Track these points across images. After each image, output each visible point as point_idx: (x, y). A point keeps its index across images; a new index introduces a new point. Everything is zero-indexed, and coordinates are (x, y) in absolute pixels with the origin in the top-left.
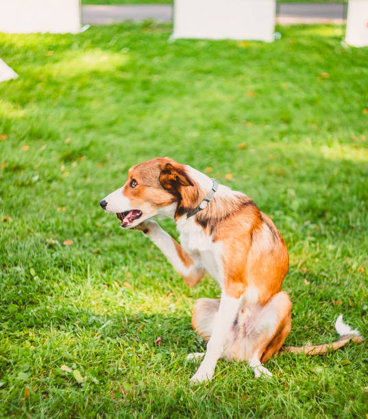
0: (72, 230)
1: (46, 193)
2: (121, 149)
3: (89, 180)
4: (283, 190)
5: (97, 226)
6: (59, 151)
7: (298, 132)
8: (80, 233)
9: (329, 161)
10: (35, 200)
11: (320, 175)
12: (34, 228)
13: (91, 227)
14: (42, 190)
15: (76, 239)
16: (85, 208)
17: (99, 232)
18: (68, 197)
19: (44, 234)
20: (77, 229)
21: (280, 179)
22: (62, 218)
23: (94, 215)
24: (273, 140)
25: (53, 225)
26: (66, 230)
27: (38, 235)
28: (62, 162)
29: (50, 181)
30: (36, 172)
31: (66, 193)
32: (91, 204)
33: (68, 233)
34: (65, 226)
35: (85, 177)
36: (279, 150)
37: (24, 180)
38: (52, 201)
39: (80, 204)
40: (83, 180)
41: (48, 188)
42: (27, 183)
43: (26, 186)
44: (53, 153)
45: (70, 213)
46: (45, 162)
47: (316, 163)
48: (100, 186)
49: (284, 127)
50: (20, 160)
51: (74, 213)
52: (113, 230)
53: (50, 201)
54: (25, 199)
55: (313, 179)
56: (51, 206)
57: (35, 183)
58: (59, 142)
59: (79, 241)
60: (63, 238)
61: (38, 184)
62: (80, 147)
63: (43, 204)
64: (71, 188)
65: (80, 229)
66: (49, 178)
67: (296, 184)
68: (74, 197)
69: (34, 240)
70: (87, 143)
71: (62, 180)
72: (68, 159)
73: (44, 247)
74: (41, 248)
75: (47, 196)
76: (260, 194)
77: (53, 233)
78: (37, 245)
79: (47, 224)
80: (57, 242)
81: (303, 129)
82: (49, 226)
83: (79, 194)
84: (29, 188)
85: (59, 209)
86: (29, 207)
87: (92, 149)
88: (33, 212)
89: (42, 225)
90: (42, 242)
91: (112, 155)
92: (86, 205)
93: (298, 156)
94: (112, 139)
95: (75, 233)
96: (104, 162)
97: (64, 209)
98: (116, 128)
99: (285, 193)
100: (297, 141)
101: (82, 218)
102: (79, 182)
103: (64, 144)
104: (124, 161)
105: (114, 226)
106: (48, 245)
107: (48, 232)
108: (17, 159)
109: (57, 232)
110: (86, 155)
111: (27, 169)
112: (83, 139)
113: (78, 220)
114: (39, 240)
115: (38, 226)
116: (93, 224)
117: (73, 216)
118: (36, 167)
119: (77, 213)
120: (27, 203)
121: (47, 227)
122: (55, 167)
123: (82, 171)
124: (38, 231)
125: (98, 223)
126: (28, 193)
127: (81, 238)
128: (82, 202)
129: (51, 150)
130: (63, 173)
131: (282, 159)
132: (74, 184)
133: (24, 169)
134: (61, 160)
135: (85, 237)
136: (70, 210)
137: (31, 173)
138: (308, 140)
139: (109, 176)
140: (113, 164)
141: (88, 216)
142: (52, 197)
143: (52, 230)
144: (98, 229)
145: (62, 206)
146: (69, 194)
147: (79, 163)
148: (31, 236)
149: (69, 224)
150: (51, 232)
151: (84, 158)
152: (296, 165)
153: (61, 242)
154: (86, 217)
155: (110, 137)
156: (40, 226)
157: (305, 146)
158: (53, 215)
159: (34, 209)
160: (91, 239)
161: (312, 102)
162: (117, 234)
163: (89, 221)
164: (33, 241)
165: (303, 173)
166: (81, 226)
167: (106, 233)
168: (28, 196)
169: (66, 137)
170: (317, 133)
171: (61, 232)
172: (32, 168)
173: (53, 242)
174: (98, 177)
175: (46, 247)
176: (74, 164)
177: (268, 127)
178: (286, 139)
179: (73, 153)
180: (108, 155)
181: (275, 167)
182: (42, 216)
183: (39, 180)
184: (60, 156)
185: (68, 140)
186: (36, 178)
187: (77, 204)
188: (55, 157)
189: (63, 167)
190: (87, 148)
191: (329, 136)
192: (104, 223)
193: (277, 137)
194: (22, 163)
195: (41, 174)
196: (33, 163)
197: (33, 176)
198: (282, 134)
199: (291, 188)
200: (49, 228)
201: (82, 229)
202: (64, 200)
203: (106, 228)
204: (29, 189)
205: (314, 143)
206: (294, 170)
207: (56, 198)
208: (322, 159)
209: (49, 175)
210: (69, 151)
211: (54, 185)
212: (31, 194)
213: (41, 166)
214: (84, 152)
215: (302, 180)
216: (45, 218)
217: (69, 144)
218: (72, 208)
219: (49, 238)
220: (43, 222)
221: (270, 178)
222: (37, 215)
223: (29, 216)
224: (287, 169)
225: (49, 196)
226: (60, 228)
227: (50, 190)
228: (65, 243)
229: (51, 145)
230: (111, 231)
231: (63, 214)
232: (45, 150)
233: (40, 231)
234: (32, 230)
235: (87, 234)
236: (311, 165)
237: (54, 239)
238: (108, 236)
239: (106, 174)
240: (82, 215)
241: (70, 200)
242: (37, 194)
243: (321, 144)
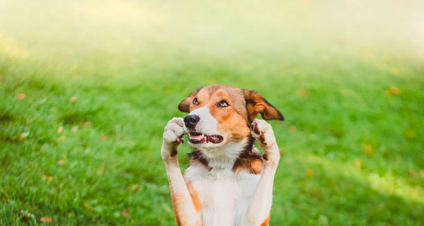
0: (54, 206)
1: (33, 154)
2: (134, 122)
3: (87, 151)
4: (314, 214)
5: (84, 208)
6: (61, 109)
7: (348, 151)
8: (63, 212)
9: (376, 194)
10: (18, 161)
11: (363, 209)
12: (9, 193)
13: (77, 207)
14: (30, 150)
15: (56, 218)
16: (76, 183)
17: (86, 216)
18: (58, 166)
19: (20, 203)
20: (61, 207)
21: (314, 201)
22: (45, 189)
23: (84, 194)
24: (316, 153)
25: (33, 195)
26: (47, 204)
27: (12, 202)
28: (61, 123)
29: (41, 143)
30: (27, 128)
31: (57, 160)
32: (84, 180)
33: (48, 208)
34: (47, 200)
35: (85, 146)
36: (320, 166)
37: (12, 134)
38: (39, 166)
39: (70, 177)
40: (81, 149)
41: (37, 150)
42: (14, 138)
43: (12, 142)
44: (53, 110)
45: (56, 186)
46: (41, 119)
47: (360, 191)
48: (101, 161)
49: (332, 141)
50: (13, 108)
51: (61, 186)
52: (103, 216)
53: (36, 165)
54: (7, 156)
55: (350, 210)
56: (36, 171)
57: (24, 140)
58: (63, 98)
59: (59, 220)
60: (41, 213)
61: (27, 142)
62: (87, 109)
63: (26, 167)
64: (64, 155)
65: (64, 207)
66: (41, 138)
67: (331, 211)
68: (65, 167)
69: (6, 207)
70: (95, 107)
71: (55, 144)
72: (69, 120)
73: (16, 219)
74: (12, 219)
75: (34, 159)
76: (286, 213)
77: (31, 205)
78: (8, 214)
79: (27, 192)
80: (33, 216)
81: (355, 148)
82: (28, 194)
83: (72, 165)
84: (14, 145)
85: (44, 178)
86: (9, 167)
87: (100, 115)
88: (13, 174)
89: (21, 192)
90: (15, 212)
91: (122, 128)
92: (78, 180)
93: (341, 178)
94: (126, 109)
95: (57, 211)
96: (111, 133)
97: (51, 179)
98: (133, 97)
99: (316, 218)
100: (344, 161)
101: (70, 195)
102: (75, 151)
103: (67, 102)
104: (135, 138)
105: (105, 212)
106: (21, 217)
107: (25, 201)
108: (8, 107)
109: (36, 204)
110: (91, 120)
111: (18, 122)
112: (93, 101)
113: (63, 195)
114: (13, 209)
115: (15, 192)
116: (81, 205)
117: (59, 190)
118: (29, 121)
119: (64, 187)
120: (8, 162)
121: (25, 195)
122: (52, 126)
123: (82, 138)
124: (13, 199)
125: (87, 204)
126: (12, 150)
127: (62, 218)
128: (73, 176)
129: (51, 106)
130: (59, 136)
131: (322, 178)
132: (69, 152)
133: (14, 121)
134: (60, 120)
135: (67, 218)
136: (57, 181)
137: (21, 128)
138: (358, 162)
139: (113, 152)
140: (122, 139)
141: (77, 194)
142: (40, 161)
143: (31, 200)
144: (85, 212)
145: (50, 175)
146: (61, 162)
147: (80, 128)
148: (3, 202)
149: (52, 198)
150: (28, 203)
151: (88, 124)
152: (336, 189)
153: (38, 218)
154: (74, 193)
155: (125, 106)
156: (17, 192)
157: (352, 170)
158: (35, 183)
159: (15, 171)
160: (75, 221)
161: (373, 119)
162: (106, 222)
163: (76, 200)
164: (4, 209)
165: (342, 200)
166: (66, 204)
167: (94, 220)
168: (11, 154)
169: (73, 94)
170: (369, 156)
171: (41, 206)
172: (23, 122)
173: (29, 215)
174: (99, 150)
175: (18, 219)
176: (75, 129)
177: (314, 137)
178: (331, 155)
179: (77, 115)
180: (118, 127)
181: (310, 186)
182: (22, 182)
183: (28, 138)
184: (60, 115)
185: (74, 99)
186: (25, 135)
187: (67, 176)
188: (54, 115)
189: (60, 129)
190: (94, 113)
191: (383, 163)
192: (94, 206)
193: (321, 150)
194: (13, 113)
195: (33, 132)
196: (26, 116)
197: (23, 131)
198: (329, 149)
199: (325, 214)
200: (27, 198)
201: (67, 208)
202: (53, 167)
203: (94, 212)
204: (14, 146)
205: (363, 168)
206: (333, 193)
207: (44, 164)
208: (368, 189)
209: (41, 135)
210: (73, 111)
211: (46, 148)
212: (15, 152)
213: (34, 122)
214: (89, 117)
215: (338, 207)
216: (26, 185)
217: (74, 104)
218: (61, 179)
219: (24, 209)
220: (21, 189)
221: (303, 197)
222: (16, 178)
223: (7, 178)
224: (325, 192)
225: (36, 160)
226: (41, 200)
227: (38, 153)
228: (42, 219)
229: (53, 100)
230: (100, 217)
231: (48, 183)
232: (45, 103)
233: (16, 199)
234: (7, 195)
235: (71, 215)
236: (354, 192)
237: (29, 212)
238: (95, 223)
239: (110, 149)
240: (71, 191)
241: (60, 170)
242: (22, 154)
243: (371, 171)
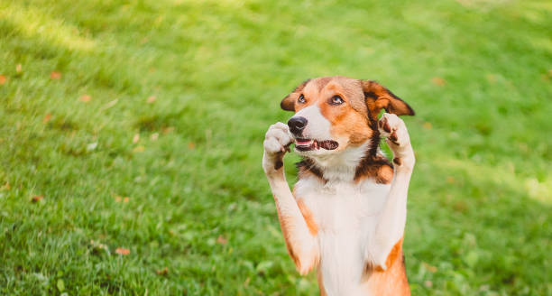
0: (131, 234)
1: (103, 170)
2: (229, 126)
3: (171, 164)
4: (458, 232)
5: (170, 235)
6: (136, 112)
7: (499, 152)
8: (143, 240)
9: (535, 203)
10: (85, 179)
11: (519, 223)
12: (75, 220)
13: (161, 234)
14: (99, 165)
15: (135, 248)
16: (158, 205)
17: (172, 244)
18: (136, 184)
19: (89, 232)
20: (140, 234)
21: (458, 215)
22: (119, 213)
23: (169, 218)
24: (458, 155)
25: (104, 221)
26: (123, 231)
27: (79, 231)
28: (137, 130)
29: (113, 155)
30: (95, 138)
31: (134, 177)
32: (169, 200)
33: (125, 236)
34: (122, 226)
35: (168, 158)
36: (464, 172)
37: (75, 146)
38: (111, 185)
39: (151, 197)
40: (163, 162)
41: (108, 165)
42: (78, 151)
43: (76, 156)
44: (127, 114)
45: (134, 208)
46: (112, 125)
47: (515, 202)
48: (188, 175)
49: (477, 139)
50: (76, 113)
51: (140, 208)
52: (194, 245)
53: (108, 184)
54: (70, 174)
55: (504, 225)
56: (108, 192)
57: (91, 153)
58: (138, 99)
59: (139, 251)
60: (116, 243)
61: (94, 156)
62: (169, 111)
63: (95, 186)
64: (142, 170)
65: (145, 235)
66: (113, 150)
67: (479, 228)
68: (144, 185)
69: (72, 238)
70: (179, 108)
71: (131, 157)
72: (147, 126)
73: (84, 252)
74: (80, 252)
75: (104, 176)
76: (423, 232)
77: (104, 233)
78: (75, 246)
79: (97, 218)
80: (106, 248)
81: (506, 147)
82: (98, 221)
83: (154, 181)
84: (79, 159)
85: (118, 199)
86: (74, 187)
87: (186, 119)
88: (79, 196)
89: (89, 218)
90: (84, 243)
91: (213, 133)
92: (161, 200)
93: (491, 187)
94: (217, 109)
95: (136, 240)
96: (200, 141)
97: (126, 200)
98: (227, 93)
99: (461, 237)
100: (494, 164)
101: (151, 220)
102: (156, 164)
103: (144, 103)
104: (229, 146)
105: (196, 239)
106: (91, 249)
107: (95, 230)
108: (70, 113)
109: (110, 233)
110: (175, 125)
111: (82, 131)
112: (176, 101)
113: (144, 220)
114: (80, 239)
115: (82, 219)
116: (166, 231)
117: (137, 214)
118: (96, 129)
119: (144, 209)
120: (72, 180)
121: (95, 222)
122: (125, 135)
123: (164, 148)
124: (80, 226)
125: (174, 230)
126: (76, 166)
127: (143, 249)
128: (155, 195)
129: (123, 109)
130: (135, 146)
131: (467, 187)
132: (149, 164)
133: (77, 129)
134: (135, 126)
135: (149, 248)
136: (134, 203)
137: (87, 137)
138: (511, 164)
139: (203, 164)
140: (214, 147)
141: (161, 218)
142: (112, 178)
143: (103, 228)
144: (171, 240)
145: (125, 195)
146: (138, 179)
147: (161, 135)
148: (68, 232)
149: (129, 224)
150: (99, 231)
151: (171, 130)
152: (485, 199)
153: (113, 249)
154: (156, 217)
155: (216, 105)
156: (85, 218)
157: (504, 175)
158: (107, 207)
159: (81, 192)
160: (159, 252)
161: (527, 110)
162: (198, 252)
163: (159, 225)
164: (70, 239)
165: (493, 213)
166: (147, 231)
167: (182, 249)
168: (76, 171)
169: (151, 92)
170: (525, 157)
171: (115, 234)
172: (89, 131)
173: (101, 246)
174: (186, 162)
175: (88, 252)
176: (155, 136)
177: (454, 135)
178: (477, 157)
179: (156, 119)
180: (208, 133)
181: (453, 197)
182: (91, 205)
183: (97, 150)
184: (135, 120)
185: (151, 99)
186: (93, 146)
187: (147, 197)
188: (128, 119)
189: (136, 138)
190: (179, 116)
191: (542, 165)
192: (181, 232)
193: (464, 152)
194: (76, 119)
195: (102, 142)
196: (92, 122)
197: (89, 142)
198: (474, 150)
199: (472, 232)
200: (98, 225)
201: (148, 235)
202: (128, 186)
203: (183, 240)
204: (79, 161)
205: (517, 172)
206: (481, 205)
207: (117, 182)
208: (525, 199)
209: (113, 146)
210: (151, 115)
211: (118, 161)
212: (80, 168)
213: (102, 130)
214: (172, 120)
215: (489, 222)
216: (95, 209)
217: (152, 105)
218: (139, 200)
219: (95, 239)
220: (90, 214)
221: (443, 212)
222: (83, 201)
223: (72, 201)
224: (471, 203)
225: (107, 177)
226: (115, 227)
227: (110, 168)
228: (118, 251)
229: (126, 101)
230: (190, 246)
231: (123, 207)
232: (115, 106)
233: (84, 227)
234: (72, 223)
235: (154, 244)
236: (507, 203)
237: (101, 242)
238: (184, 253)
239: (200, 160)
240: (152, 215)
241: (137, 189)
242: (89, 171)
243: (527, 176)
